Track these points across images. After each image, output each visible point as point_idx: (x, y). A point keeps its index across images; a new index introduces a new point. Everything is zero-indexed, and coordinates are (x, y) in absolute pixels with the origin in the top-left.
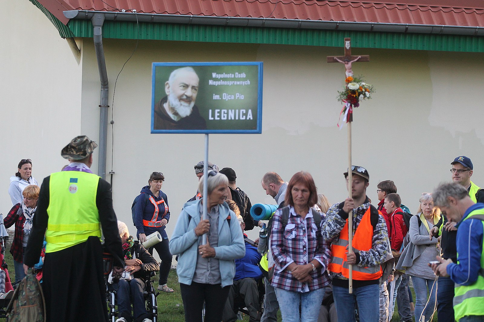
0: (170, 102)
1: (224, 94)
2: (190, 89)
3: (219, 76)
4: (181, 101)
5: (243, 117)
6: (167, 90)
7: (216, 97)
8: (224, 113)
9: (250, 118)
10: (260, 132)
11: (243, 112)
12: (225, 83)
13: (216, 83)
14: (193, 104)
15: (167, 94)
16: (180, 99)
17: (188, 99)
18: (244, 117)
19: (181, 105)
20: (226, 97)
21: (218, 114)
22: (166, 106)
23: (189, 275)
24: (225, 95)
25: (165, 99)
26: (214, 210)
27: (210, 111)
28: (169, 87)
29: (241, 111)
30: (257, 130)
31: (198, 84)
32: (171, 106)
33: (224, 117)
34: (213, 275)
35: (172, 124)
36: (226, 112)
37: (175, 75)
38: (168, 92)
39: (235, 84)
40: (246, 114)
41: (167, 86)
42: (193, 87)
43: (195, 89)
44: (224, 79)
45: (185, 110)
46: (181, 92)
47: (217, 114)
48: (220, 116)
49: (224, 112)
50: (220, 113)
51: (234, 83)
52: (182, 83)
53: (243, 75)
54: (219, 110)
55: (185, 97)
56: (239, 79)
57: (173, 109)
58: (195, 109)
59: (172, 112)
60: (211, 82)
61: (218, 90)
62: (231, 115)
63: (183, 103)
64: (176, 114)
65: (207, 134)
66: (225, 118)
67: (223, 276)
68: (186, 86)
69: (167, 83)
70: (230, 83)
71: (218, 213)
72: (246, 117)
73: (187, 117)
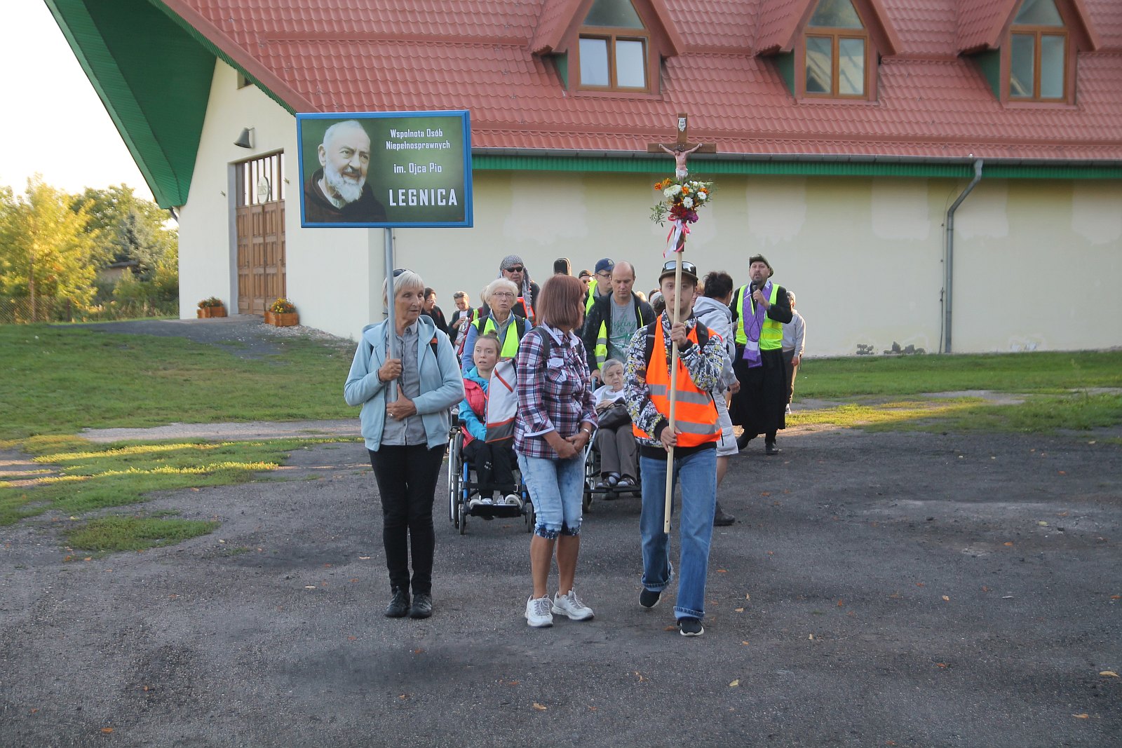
0: (328, 178)
1: (410, 164)
2: (356, 156)
3: (402, 135)
4: (344, 176)
5: (442, 202)
6: (321, 159)
7: (398, 169)
8: (413, 195)
9: (453, 203)
10: (470, 225)
11: (441, 193)
12: (411, 146)
13: (398, 147)
14: (363, 181)
15: (322, 164)
16: (343, 172)
17: (356, 174)
18: (444, 201)
19: (345, 182)
20: (413, 169)
21: (404, 197)
22: (321, 184)
23: (375, 436)
24: (411, 166)
25: (320, 173)
26: (409, 331)
27: (391, 191)
28: (324, 154)
29: (439, 191)
30: (466, 222)
31: (369, 148)
32: (329, 185)
33: (413, 202)
34: (414, 431)
35: (333, 213)
36: (415, 194)
37: (332, 135)
38: (323, 162)
39: (427, 147)
40: (447, 197)
41: (322, 152)
42: (362, 154)
43: (365, 157)
44: (409, 140)
45: (352, 191)
46: (343, 161)
47: (401, 198)
48: (406, 201)
49: (412, 193)
50: (406, 194)
51: (425, 147)
52: (345, 147)
53: (439, 133)
54: (404, 191)
55: (350, 170)
56: (432, 140)
57: (332, 189)
58: (367, 189)
59: (331, 194)
60: (388, 145)
61: (400, 158)
62: (424, 198)
63: (347, 179)
64: (338, 197)
65: (389, 228)
66: (415, 204)
67: (429, 432)
68: (351, 152)
69: (321, 147)
70: (420, 146)
71: (417, 335)
72: (447, 202)
73: (355, 202)
